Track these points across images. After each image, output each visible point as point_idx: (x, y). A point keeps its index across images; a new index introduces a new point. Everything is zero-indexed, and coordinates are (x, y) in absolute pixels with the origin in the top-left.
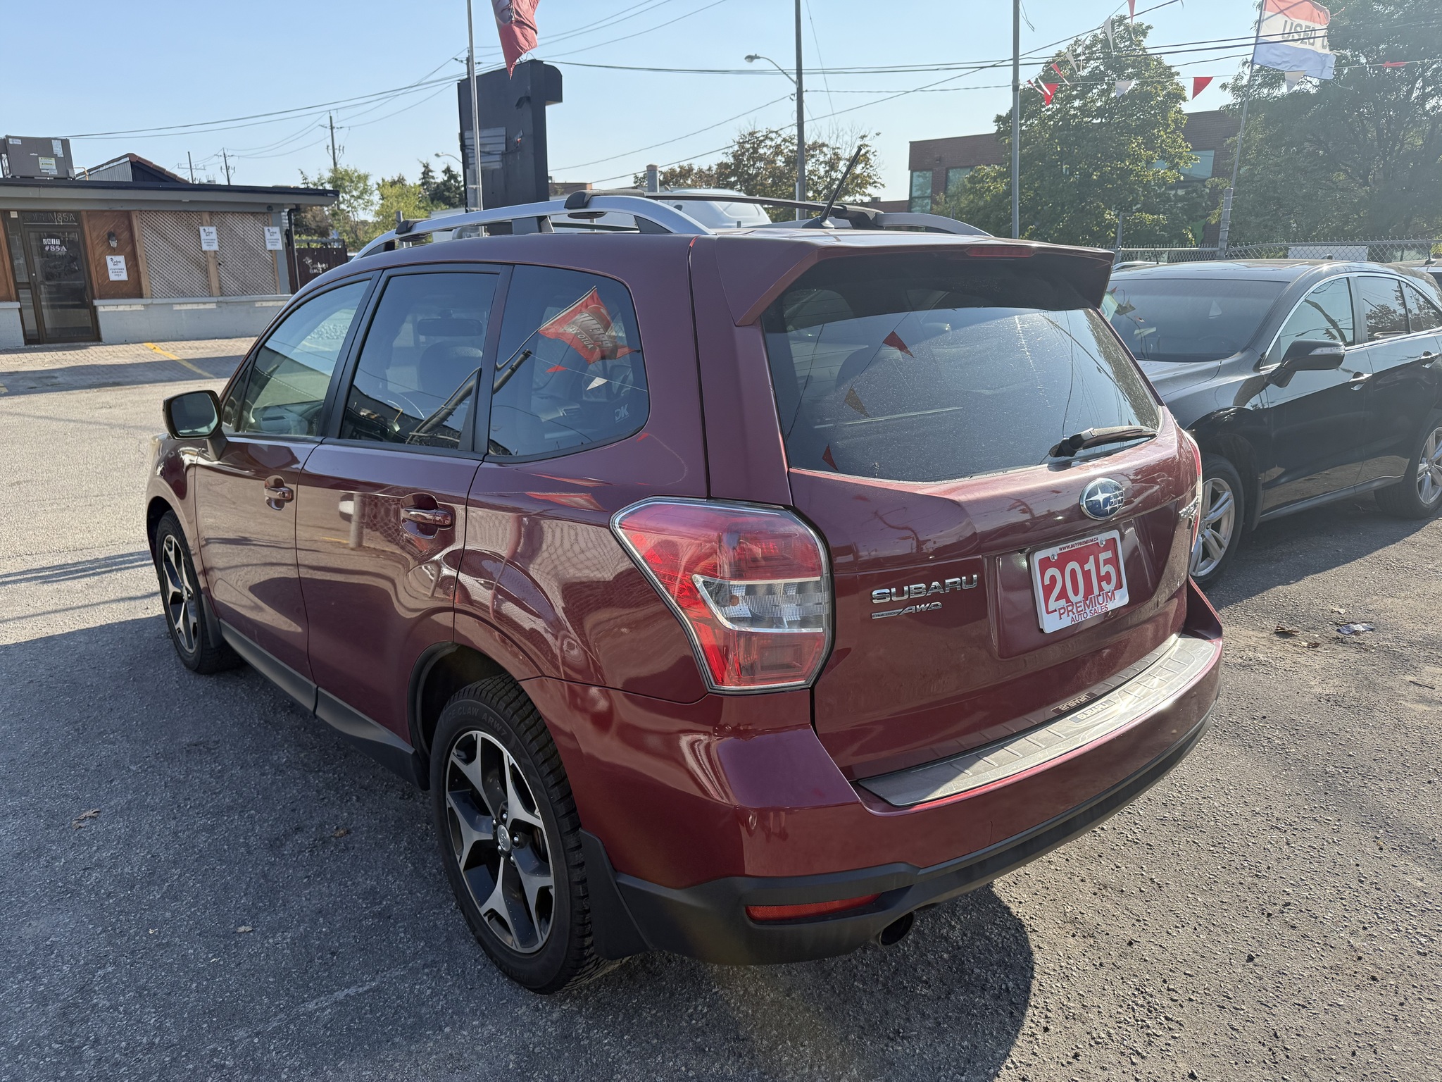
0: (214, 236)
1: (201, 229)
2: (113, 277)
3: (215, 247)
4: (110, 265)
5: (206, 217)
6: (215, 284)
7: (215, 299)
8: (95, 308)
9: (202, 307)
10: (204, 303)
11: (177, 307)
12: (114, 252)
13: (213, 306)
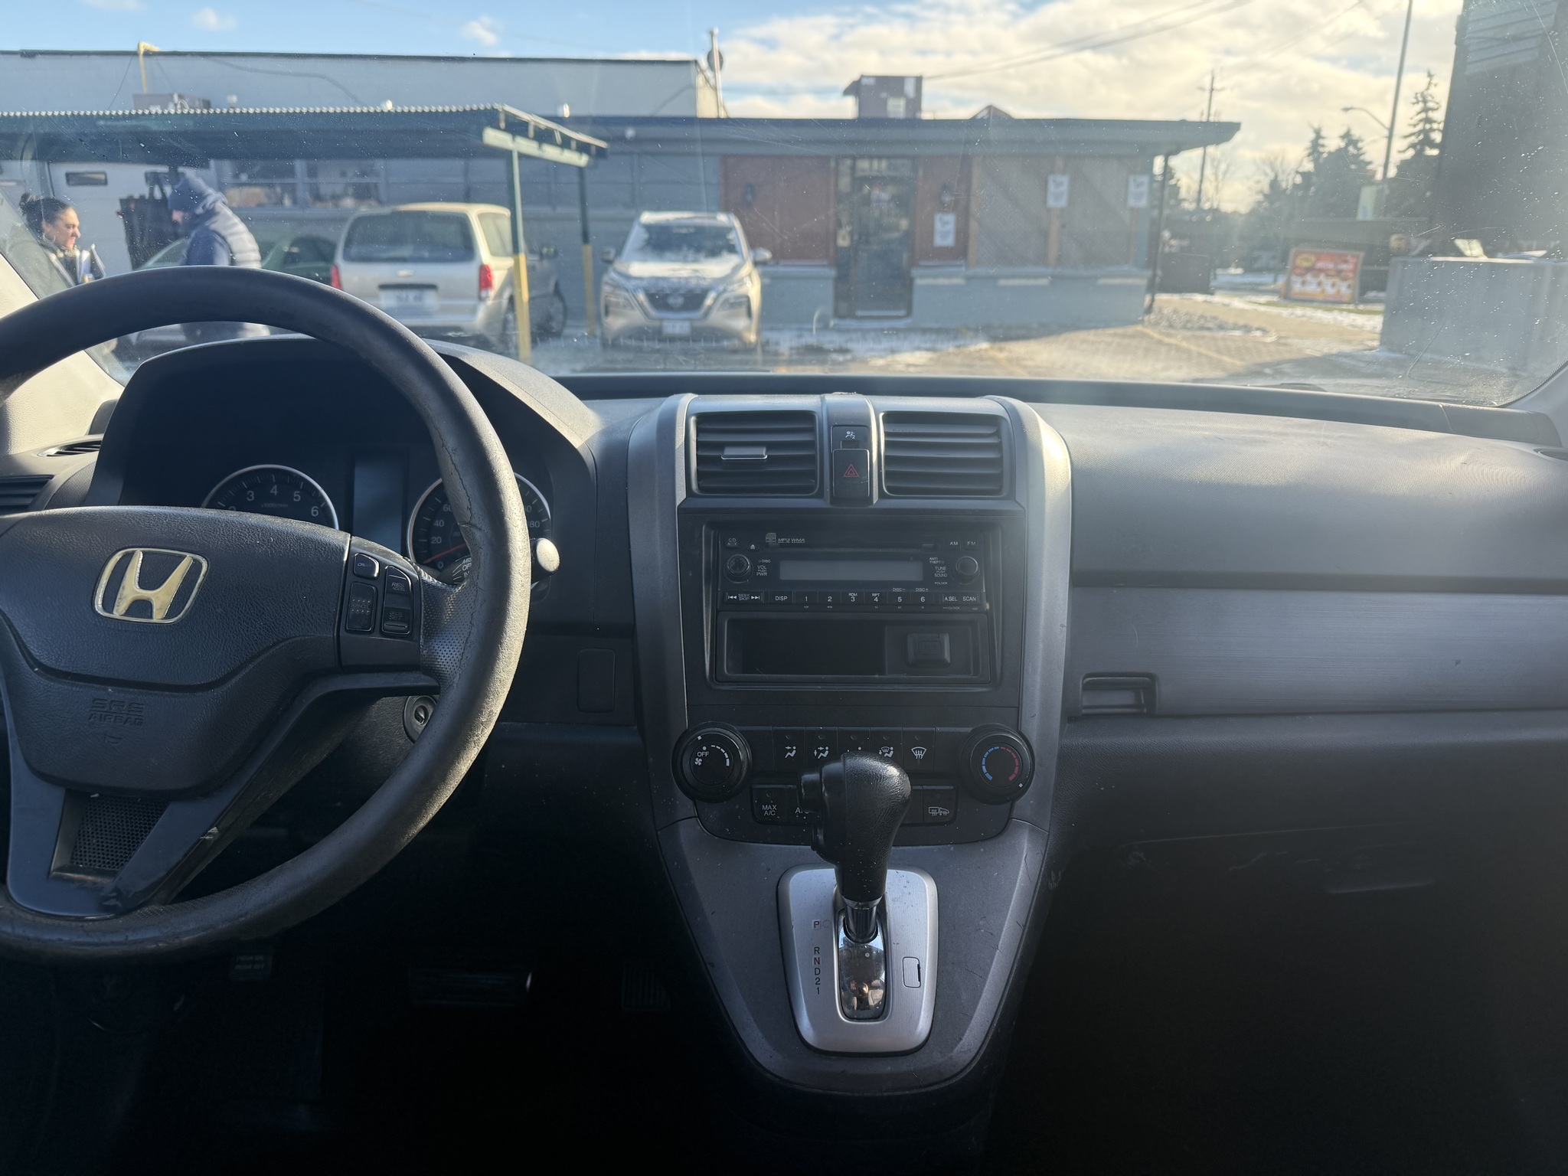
0: (1064, 188)
1: (1051, 179)
2: (939, 241)
3: (1063, 202)
4: (938, 226)
5: (1059, 163)
6: (1053, 252)
7: (1050, 270)
8: (912, 280)
9: (1031, 282)
10: (1036, 277)
11: (1002, 282)
12: (943, 208)
13: (1044, 282)
